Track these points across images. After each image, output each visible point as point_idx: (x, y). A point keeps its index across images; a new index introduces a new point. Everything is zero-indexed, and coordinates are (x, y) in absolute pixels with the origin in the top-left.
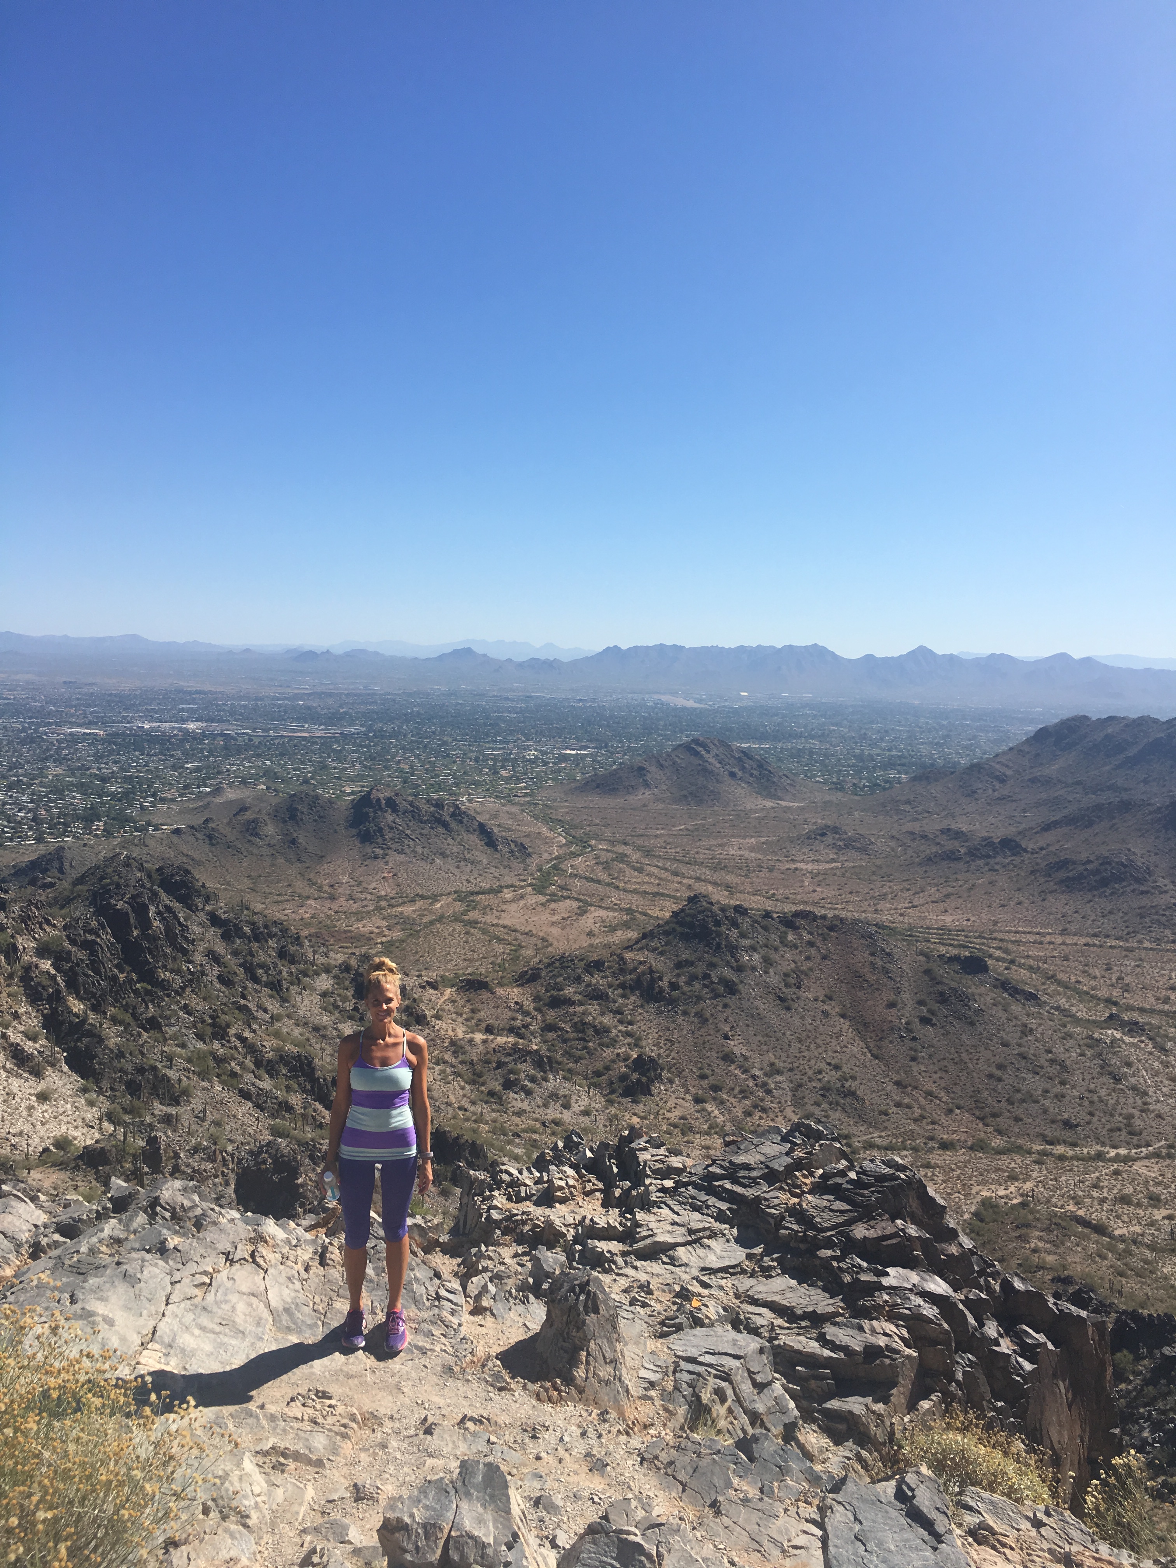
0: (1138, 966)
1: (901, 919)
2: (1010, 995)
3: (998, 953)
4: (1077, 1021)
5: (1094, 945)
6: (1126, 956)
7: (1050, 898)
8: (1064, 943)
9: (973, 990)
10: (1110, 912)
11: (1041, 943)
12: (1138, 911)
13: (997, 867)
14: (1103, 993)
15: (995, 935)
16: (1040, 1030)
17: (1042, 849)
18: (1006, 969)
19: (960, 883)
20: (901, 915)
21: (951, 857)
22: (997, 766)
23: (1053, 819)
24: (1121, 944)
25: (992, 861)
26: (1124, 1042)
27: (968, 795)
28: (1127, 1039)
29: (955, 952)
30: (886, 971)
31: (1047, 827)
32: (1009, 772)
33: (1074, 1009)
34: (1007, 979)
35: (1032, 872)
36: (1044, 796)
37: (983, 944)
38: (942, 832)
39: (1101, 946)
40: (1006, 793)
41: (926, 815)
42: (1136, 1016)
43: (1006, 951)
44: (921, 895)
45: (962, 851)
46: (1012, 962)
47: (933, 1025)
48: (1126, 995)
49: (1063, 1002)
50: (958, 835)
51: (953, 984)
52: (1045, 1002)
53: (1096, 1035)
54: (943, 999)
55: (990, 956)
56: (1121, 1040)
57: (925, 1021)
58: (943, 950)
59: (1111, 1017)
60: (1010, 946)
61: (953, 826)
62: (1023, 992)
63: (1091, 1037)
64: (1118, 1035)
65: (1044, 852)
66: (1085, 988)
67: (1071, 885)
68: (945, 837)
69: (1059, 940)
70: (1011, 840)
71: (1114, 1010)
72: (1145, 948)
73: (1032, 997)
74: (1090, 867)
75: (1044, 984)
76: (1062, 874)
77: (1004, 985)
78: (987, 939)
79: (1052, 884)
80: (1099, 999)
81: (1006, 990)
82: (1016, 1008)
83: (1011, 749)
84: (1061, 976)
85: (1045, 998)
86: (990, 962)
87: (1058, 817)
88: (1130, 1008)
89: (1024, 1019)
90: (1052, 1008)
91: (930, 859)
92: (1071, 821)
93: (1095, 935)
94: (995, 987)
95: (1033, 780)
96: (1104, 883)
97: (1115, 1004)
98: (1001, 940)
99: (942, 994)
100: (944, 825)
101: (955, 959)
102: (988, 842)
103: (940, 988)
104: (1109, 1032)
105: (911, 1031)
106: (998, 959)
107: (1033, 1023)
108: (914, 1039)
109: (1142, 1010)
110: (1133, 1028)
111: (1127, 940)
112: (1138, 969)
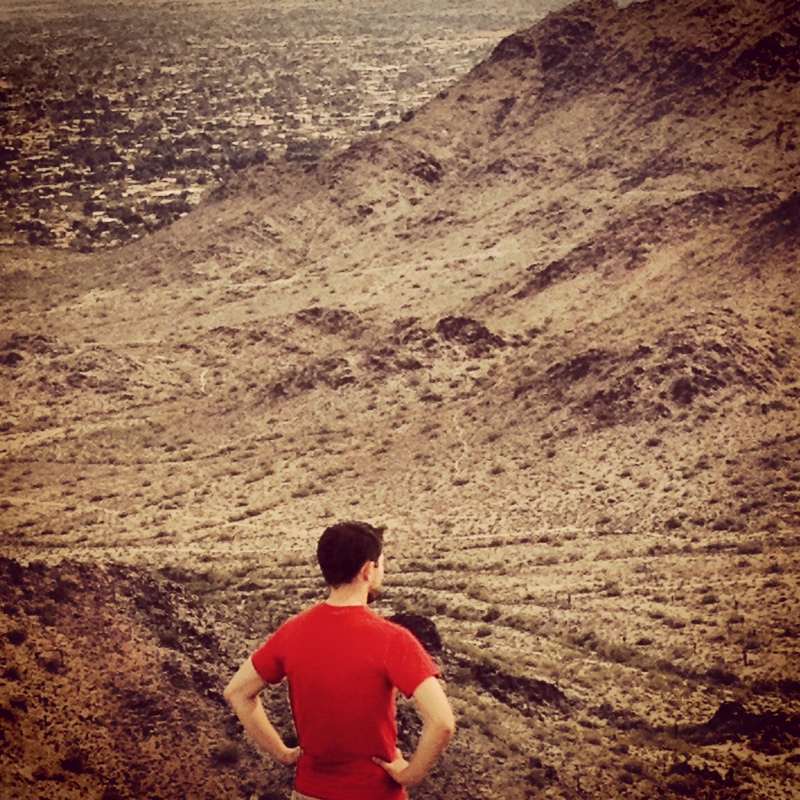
0: (772, 585)
1: (223, 547)
5: (672, 550)
10: (702, 465)
16: (571, 769)
17: (534, 332)
19: (355, 442)
24: (731, 537)
25: (424, 376)
31: (545, 277)
35: (518, 392)
37: (423, 583)
38: (301, 318)
39: (687, 550)
48: (750, 656)
49: (614, 695)
52: (574, 703)
66: (660, 655)
67: (606, 410)
68: (307, 330)
70: (463, 321)
72: (782, 542)
73: (547, 693)
75: (568, 659)
77: (483, 674)
82: (512, 726)
85: (574, 693)
86: (442, 624)
87: (564, 248)
89: (534, 749)
90: (592, 712)
91: (278, 391)
96: (683, 392)
100: (301, 303)
102: (407, 329)
104: (723, 749)
106: (457, 615)
111: (742, 528)
112: (773, 593)
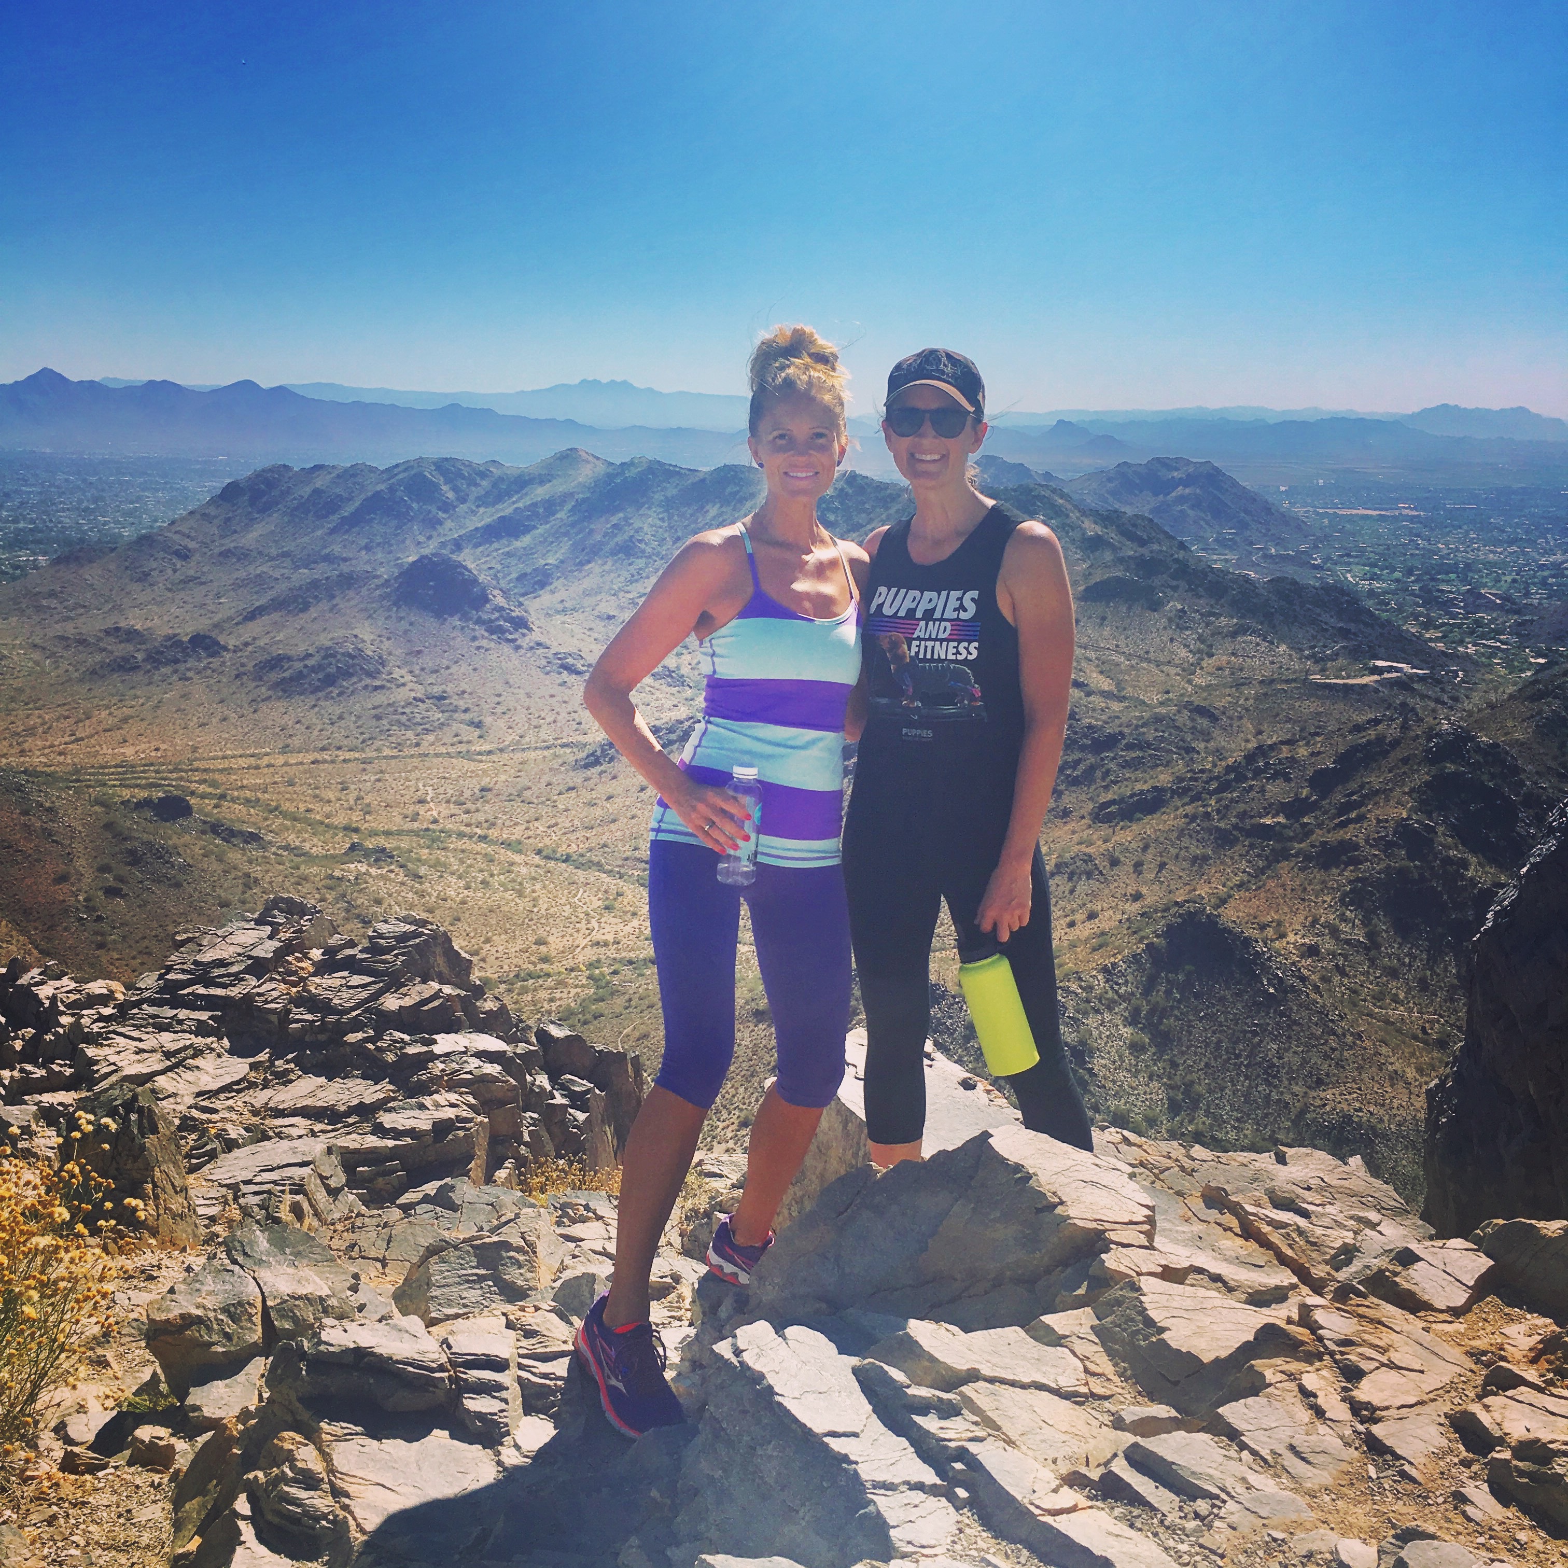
0: (379, 780)
1: (61, 759)
2: (224, 839)
3: (203, 788)
4: (311, 859)
5: (325, 761)
6: (364, 770)
7: (264, 707)
8: (286, 764)
9: (175, 840)
10: (341, 718)
11: (257, 767)
12: (373, 712)
13: (189, 674)
14: (340, 819)
15: (196, 764)
16: (267, 879)
17: (246, 644)
18: (216, 806)
19: (141, 701)
20: (60, 754)
21: (125, 666)
22: (176, 537)
23: (257, 604)
24: (357, 755)
25: (182, 667)
26: (370, 876)
27: (139, 580)
28: (373, 871)
29: (144, 794)
30: (48, 834)
31: (251, 616)
32: (192, 545)
33: (307, 846)
34: (218, 820)
35: (237, 676)
36: (242, 574)
37: (181, 779)
38: (107, 632)
39: (333, 762)
40: (191, 573)
41: (82, 610)
42: (382, 842)
43: (214, 784)
44: (87, 722)
45: (140, 656)
46: (223, 797)
47: (123, 896)
48: (367, 817)
49: (292, 839)
50: (131, 635)
51: (145, 837)
52: (270, 843)
53: (337, 873)
54: (134, 859)
55: (193, 793)
56: (367, 873)
57: (111, 892)
58: (126, 793)
59: (353, 847)
60: (217, 776)
61: (122, 624)
62: (241, 833)
63: (331, 877)
64: (363, 868)
65: (250, 648)
66: (318, 817)
67: (289, 688)
68: (112, 639)
69: (281, 760)
70: (205, 637)
71: (356, 838)
72: (385, 757)
73: (253, 838)
74: (310, 662)
75: (266, 819)
76: (274, 676)
77: (215, 828)
78: (186, 771)
79: (264, 689)
80: (336, 828)
81: (219, 835)
82: (234, 856)
83: (192, 513)
84: (286, 806)
85: (269, 837)
86: (193, 801)
87: (263, 600)
88: (374, 833)
89: (246, 868)
90: (279, 848)
91: (94, 672)
92: (278, 604)
93: (323, 749)
94: (203, 832)
95: (226, 554)
96: (330, 681)
97: (356, 830)
98: (205, 770)
99: (132, 852)
100: (109, 624)
101: (145, 803)
102: (173, 642)
103: (128, 845)
104: (352, 866)
105: (94, 909)
106: (203, 796)
107: (257, 871)
108: (99, 919)
109: (388, 833)
110: (381, 856)
111: (363, 750)
112: (379, 784)
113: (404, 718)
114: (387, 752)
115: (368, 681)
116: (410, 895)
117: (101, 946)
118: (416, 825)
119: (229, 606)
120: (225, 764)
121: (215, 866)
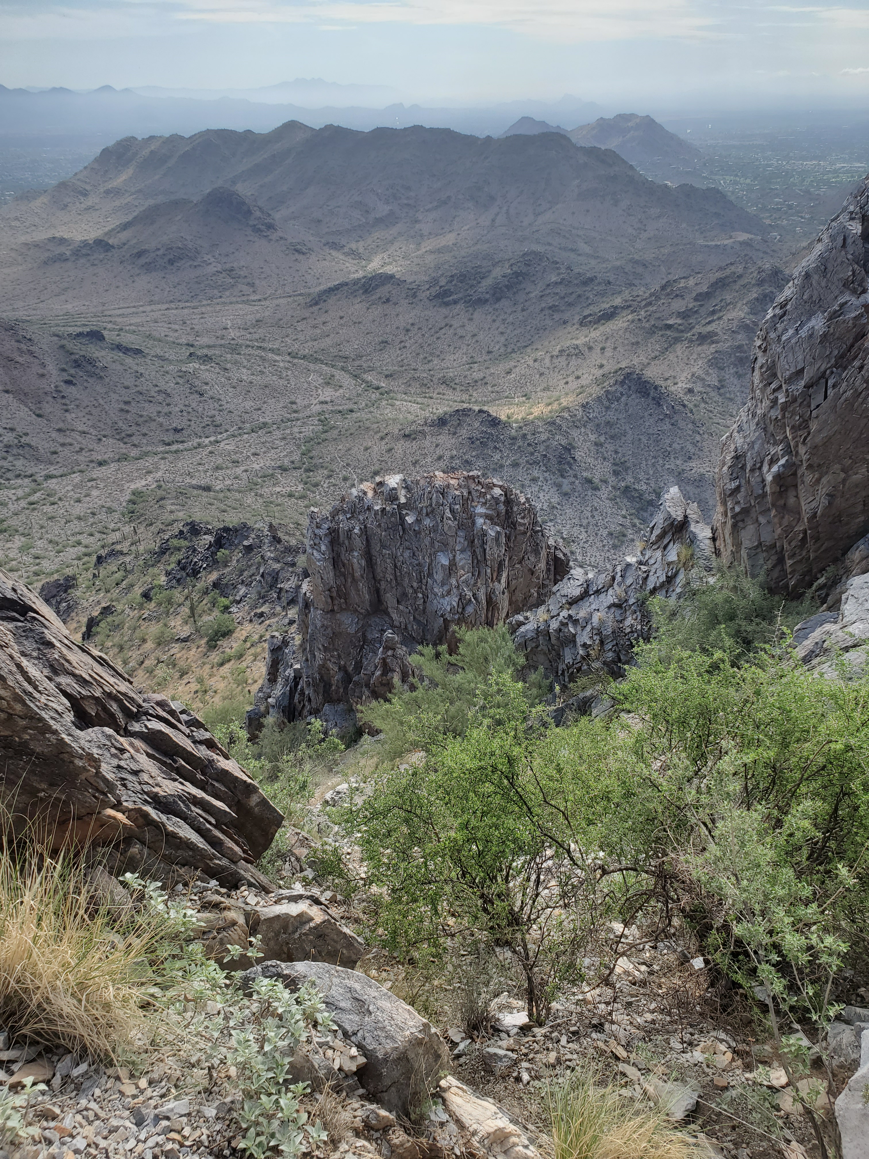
0: (202, 318)
1: (34, 312)
2: (123, 353)
3: (110, 326)
4: (170, 362)
5: (172, 308)
8: (153, 311)
9: (97, 354)
10: (179, 284)
13: (96, 262)
14: (184, 341)
16: (147, 373)
17: (124, 244)
18: (118, 335)
19: (73, 278)
21: (61, 259)
22: (79, 183)
23: (127, 220)
24: (189, 304)
25: (91, 258)
26: (201, 370)
28: (202, 367)
29: (80, 330)
30: (31, 353)
32: (88, 187)
33: (167, 355)
34: (119, 342)
35: (121, 263)
36: (117, 203)
37: (98, 321)
38: (49, 240)
39: (176, 308)
40: (90, 203)
41: (34, 228)
42: (205, 351)
43: (115, 323)
45: (68, 253)
46: (121, 330)
47: (75, 384)
48: (197, 338)
49: (159, 352)
50: (62, 241)
51: (82, 353)
52: (148, 354)
53: (183, 369)
54: (77, 364)
55: (105, 329)
56: (199, 369)
57: (68, 382)
58: (70, 330)
59: (191, 355)
61: (57, 235)
62: (132, 349)
63: (181, 371)
64: (197, 366)
65: (126, 246)
66: (171, 339)
67: (149, 268)
68: (52, 244)
69: (148, 308)
70: (101, 241)
71: (192, 350)
72: (204, 305)
73: (138, 352)
74: (160, 253)
75: (144, 341)
76: (141, 262)
77: (119, 347)
81: (120, 350)
82: (129, 361)
83: (85, 168)
84: (155, 334)
85: (146, 351)
86: (105, 333)
87: (130, 218)
88: (202, 347)
89: (135, 368)
90: (153, 356)
91: (45, 263)
92: (139, 220)
93: (171, 302)
94: (113, 349)
95: (108, 192)
96: (171, 262)
97: (192, 346)
99: (76, 361)
100: (49, 235)
101: (80, 335)
102: (85, 244)
103: (73, 357)
104: (191, 365)
105: (60, 392)
106: (110, 330)
107: (141, 370)
108: (63, 397)
109: (209, 347)
110: (206, 359)
111: (192, 302)
112: (202, 320)
113: (211, 283)
114: (205, 302)
115: (191, 263)
116: (223, 380)
117: (66, 411)
118: (223, 342)
119: (114, 222)
120: (120, 312)
121: (119, 367)
